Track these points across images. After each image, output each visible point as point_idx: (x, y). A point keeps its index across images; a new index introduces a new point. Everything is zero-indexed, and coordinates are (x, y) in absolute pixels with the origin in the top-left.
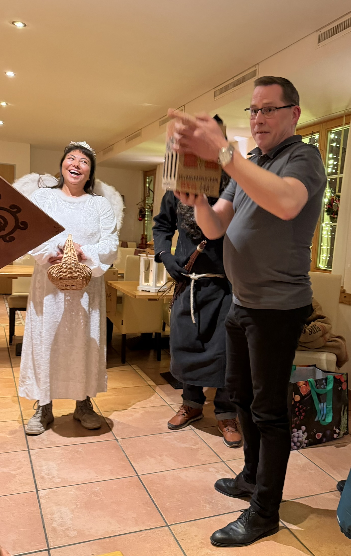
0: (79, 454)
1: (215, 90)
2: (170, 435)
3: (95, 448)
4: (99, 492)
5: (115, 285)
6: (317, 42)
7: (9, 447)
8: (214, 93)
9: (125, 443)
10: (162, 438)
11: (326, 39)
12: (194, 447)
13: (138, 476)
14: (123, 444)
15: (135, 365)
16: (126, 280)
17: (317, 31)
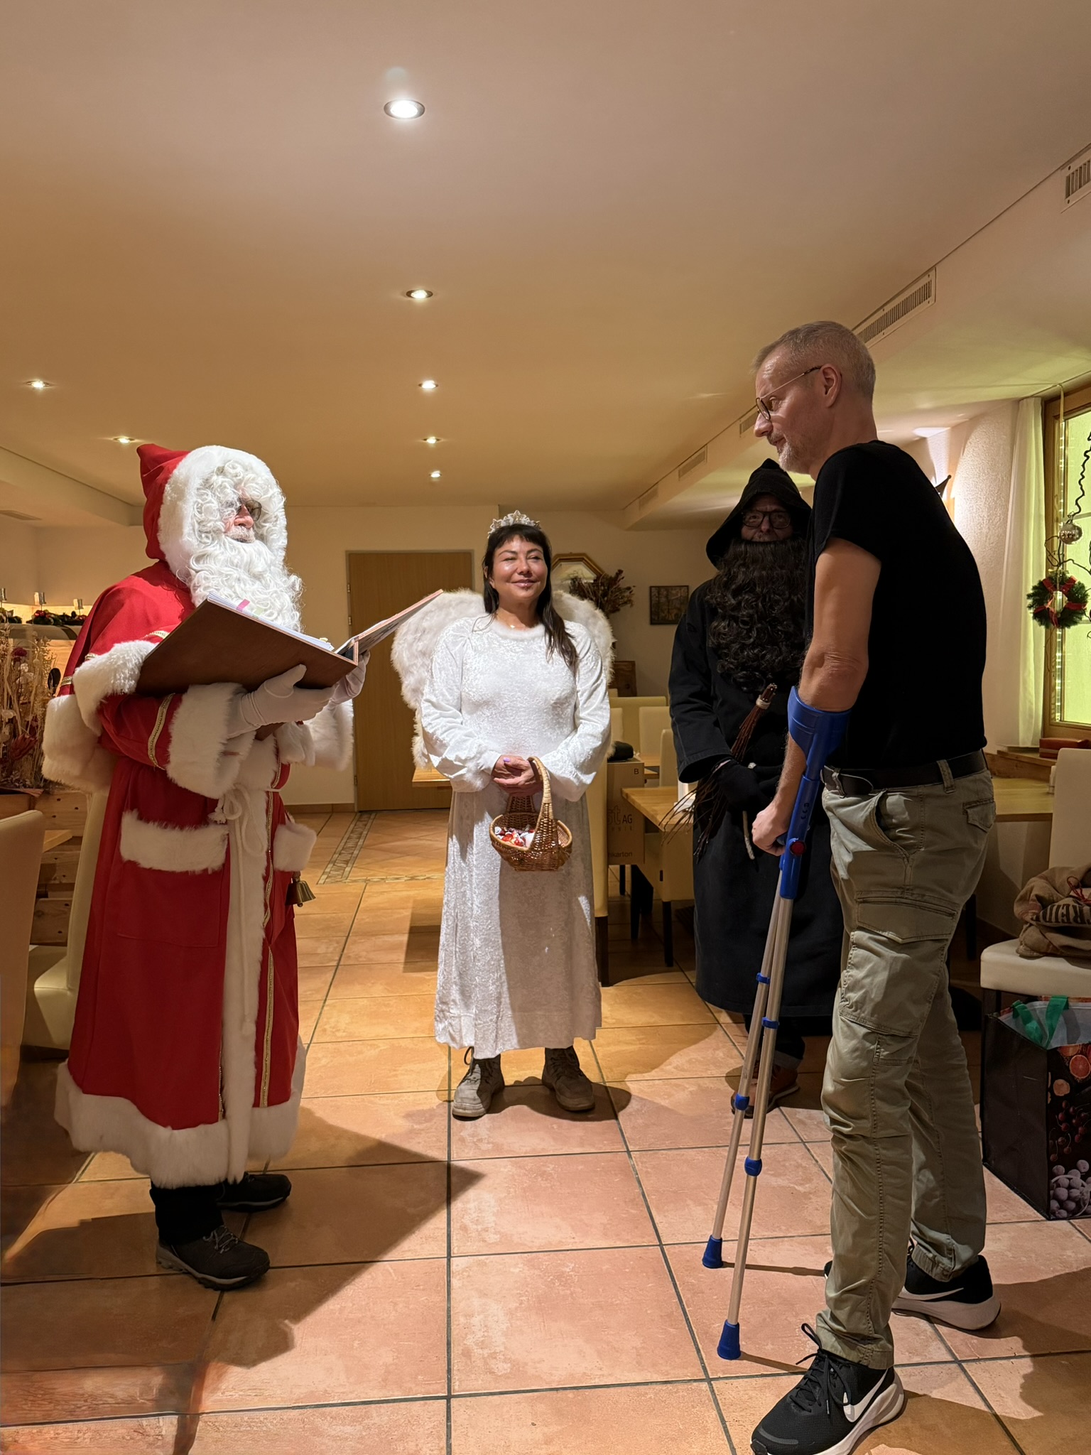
4: (571, 1276)
9: (646, 1162)
12: (800, 1188)
13: (661, 1245)
14: (640, 1164)
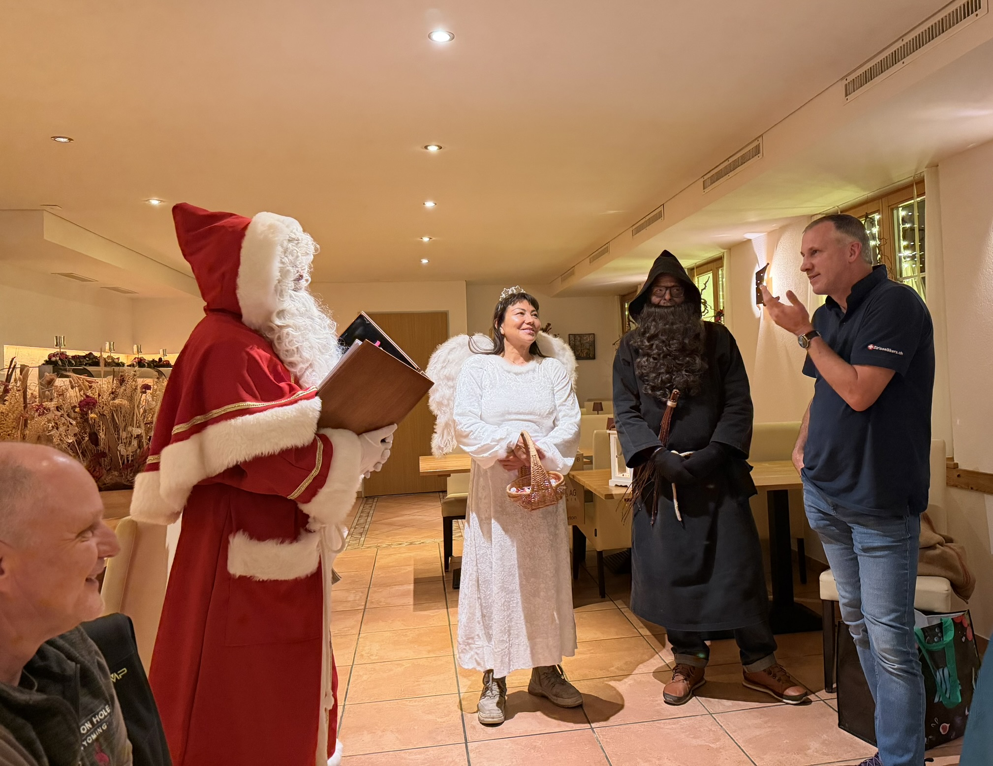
0: (537, 751)
1: (703, 180)
2: (674, 724)
3: (560, 741)
5: (579, 477)
6: (844, 95)
7: (439, 738)
8: (702, 183)
9: (605, 735)
10: (662, 728)
11: (857, 89)
12: (712, 745)
14: (602, 737)
15: (620, 601)
16: (596, 468)
17: (842, 79)
